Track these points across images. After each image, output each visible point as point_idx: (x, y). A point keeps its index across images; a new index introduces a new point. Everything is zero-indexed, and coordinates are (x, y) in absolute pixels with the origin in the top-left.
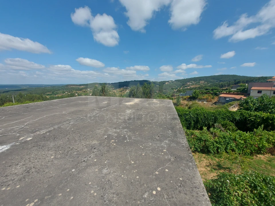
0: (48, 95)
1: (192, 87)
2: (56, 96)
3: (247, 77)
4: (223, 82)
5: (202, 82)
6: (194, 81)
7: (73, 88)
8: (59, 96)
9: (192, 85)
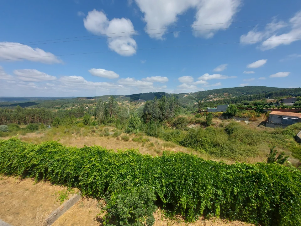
0: (57, 108)
1: (215, 100)
2: (65, 109)
3: (278, 89)
4: (250, 94)
5: (226, 94)
6: (216, 93)
7: (84, 100)
8: (69, 109)
9: (214, 98)
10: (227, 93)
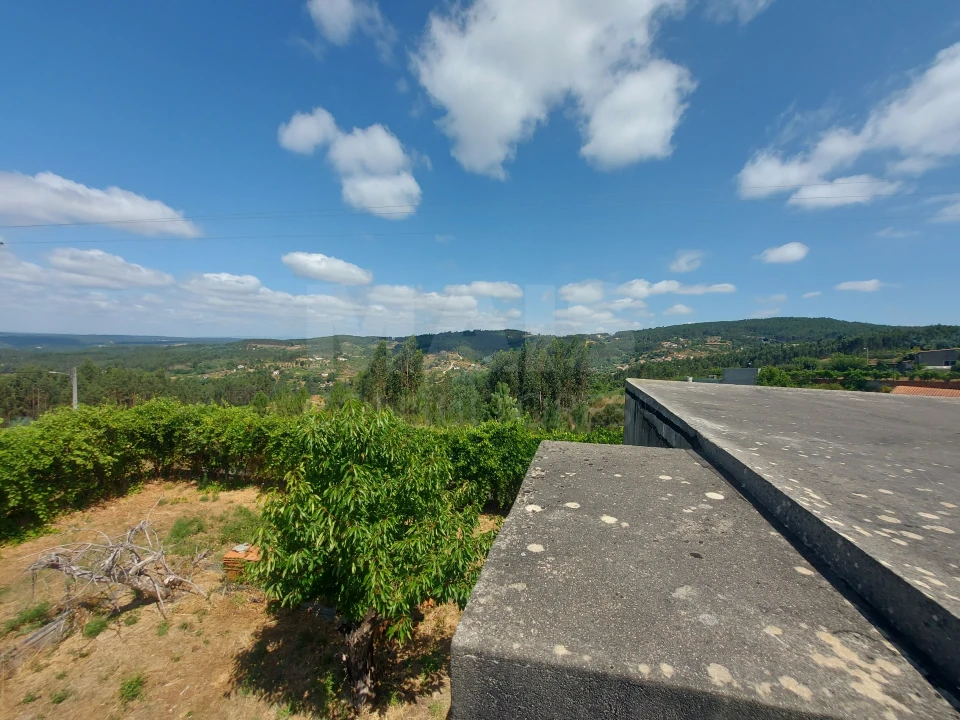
0: (178, 372)
2: (206, 376)
3: (873, 327)
4: (788, 340)
5: (714, 341)
7: (265, 350)
8: (216, 376)
10: (716, 338)
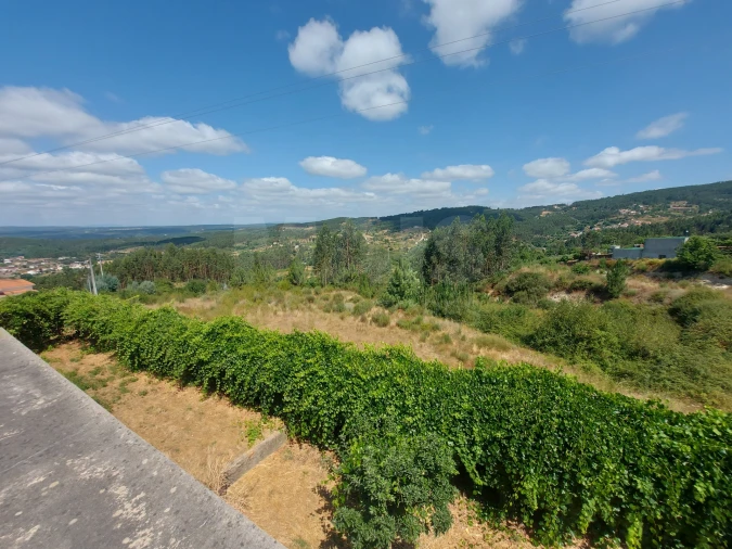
0: (239, 248)
1: (639, 222)
5: (678, 206)
6: (644, 203)
8: (261, 250)
9: (637, 217)
10: (681, 203)
